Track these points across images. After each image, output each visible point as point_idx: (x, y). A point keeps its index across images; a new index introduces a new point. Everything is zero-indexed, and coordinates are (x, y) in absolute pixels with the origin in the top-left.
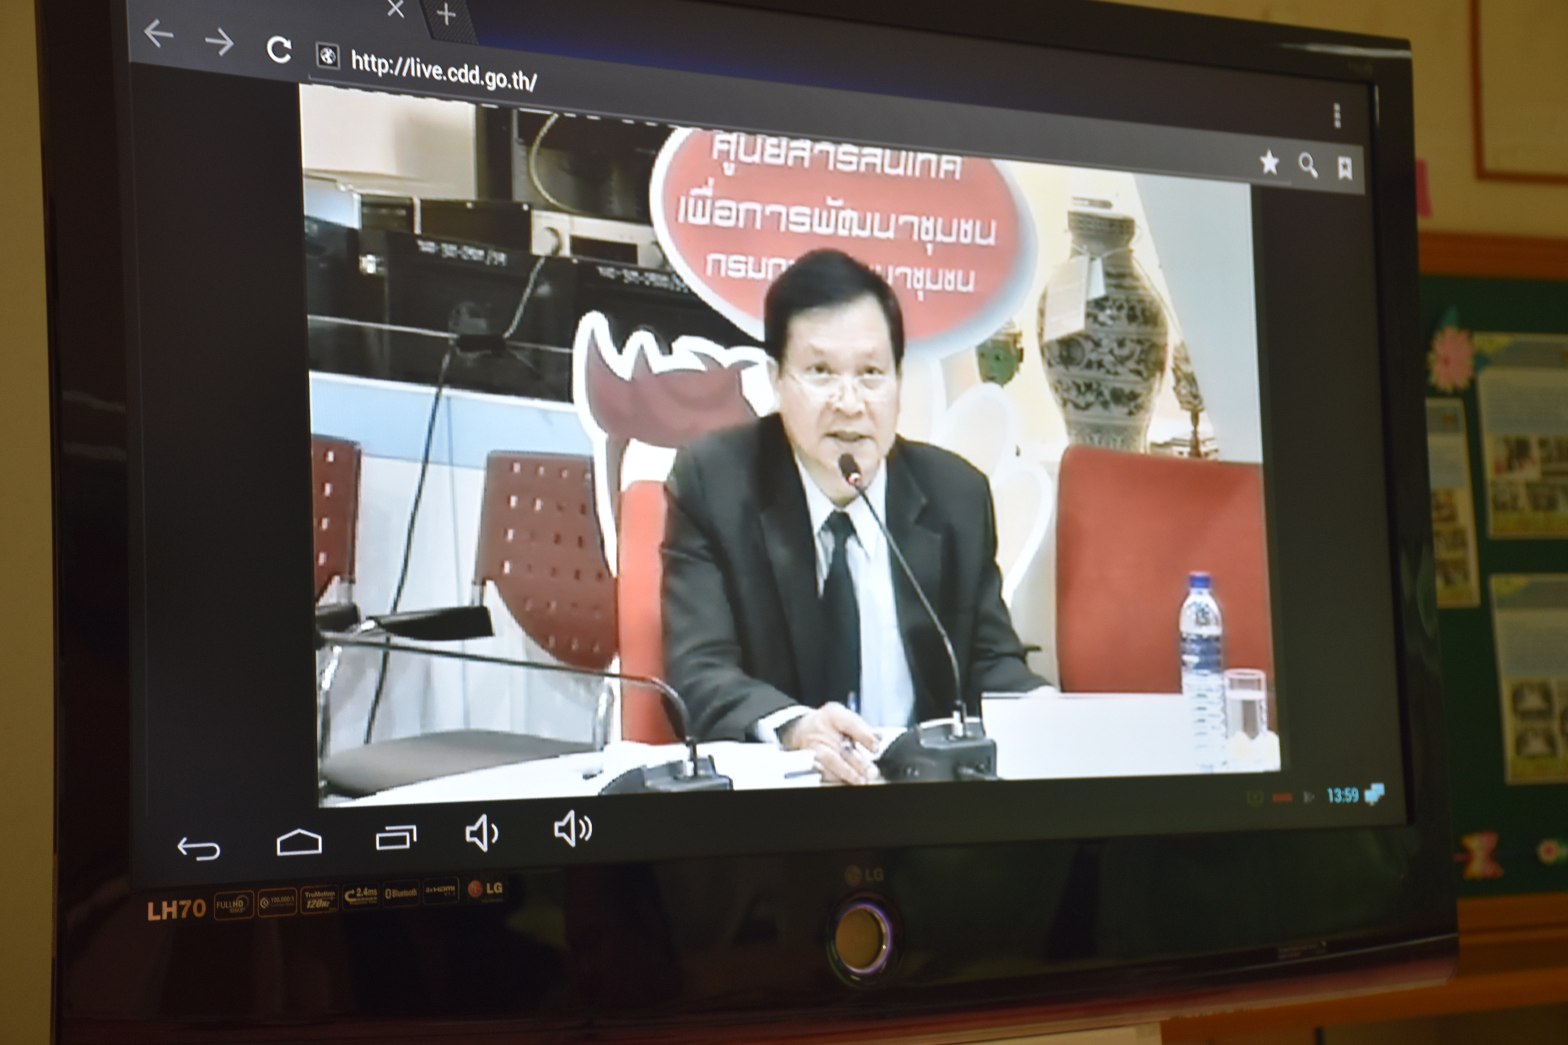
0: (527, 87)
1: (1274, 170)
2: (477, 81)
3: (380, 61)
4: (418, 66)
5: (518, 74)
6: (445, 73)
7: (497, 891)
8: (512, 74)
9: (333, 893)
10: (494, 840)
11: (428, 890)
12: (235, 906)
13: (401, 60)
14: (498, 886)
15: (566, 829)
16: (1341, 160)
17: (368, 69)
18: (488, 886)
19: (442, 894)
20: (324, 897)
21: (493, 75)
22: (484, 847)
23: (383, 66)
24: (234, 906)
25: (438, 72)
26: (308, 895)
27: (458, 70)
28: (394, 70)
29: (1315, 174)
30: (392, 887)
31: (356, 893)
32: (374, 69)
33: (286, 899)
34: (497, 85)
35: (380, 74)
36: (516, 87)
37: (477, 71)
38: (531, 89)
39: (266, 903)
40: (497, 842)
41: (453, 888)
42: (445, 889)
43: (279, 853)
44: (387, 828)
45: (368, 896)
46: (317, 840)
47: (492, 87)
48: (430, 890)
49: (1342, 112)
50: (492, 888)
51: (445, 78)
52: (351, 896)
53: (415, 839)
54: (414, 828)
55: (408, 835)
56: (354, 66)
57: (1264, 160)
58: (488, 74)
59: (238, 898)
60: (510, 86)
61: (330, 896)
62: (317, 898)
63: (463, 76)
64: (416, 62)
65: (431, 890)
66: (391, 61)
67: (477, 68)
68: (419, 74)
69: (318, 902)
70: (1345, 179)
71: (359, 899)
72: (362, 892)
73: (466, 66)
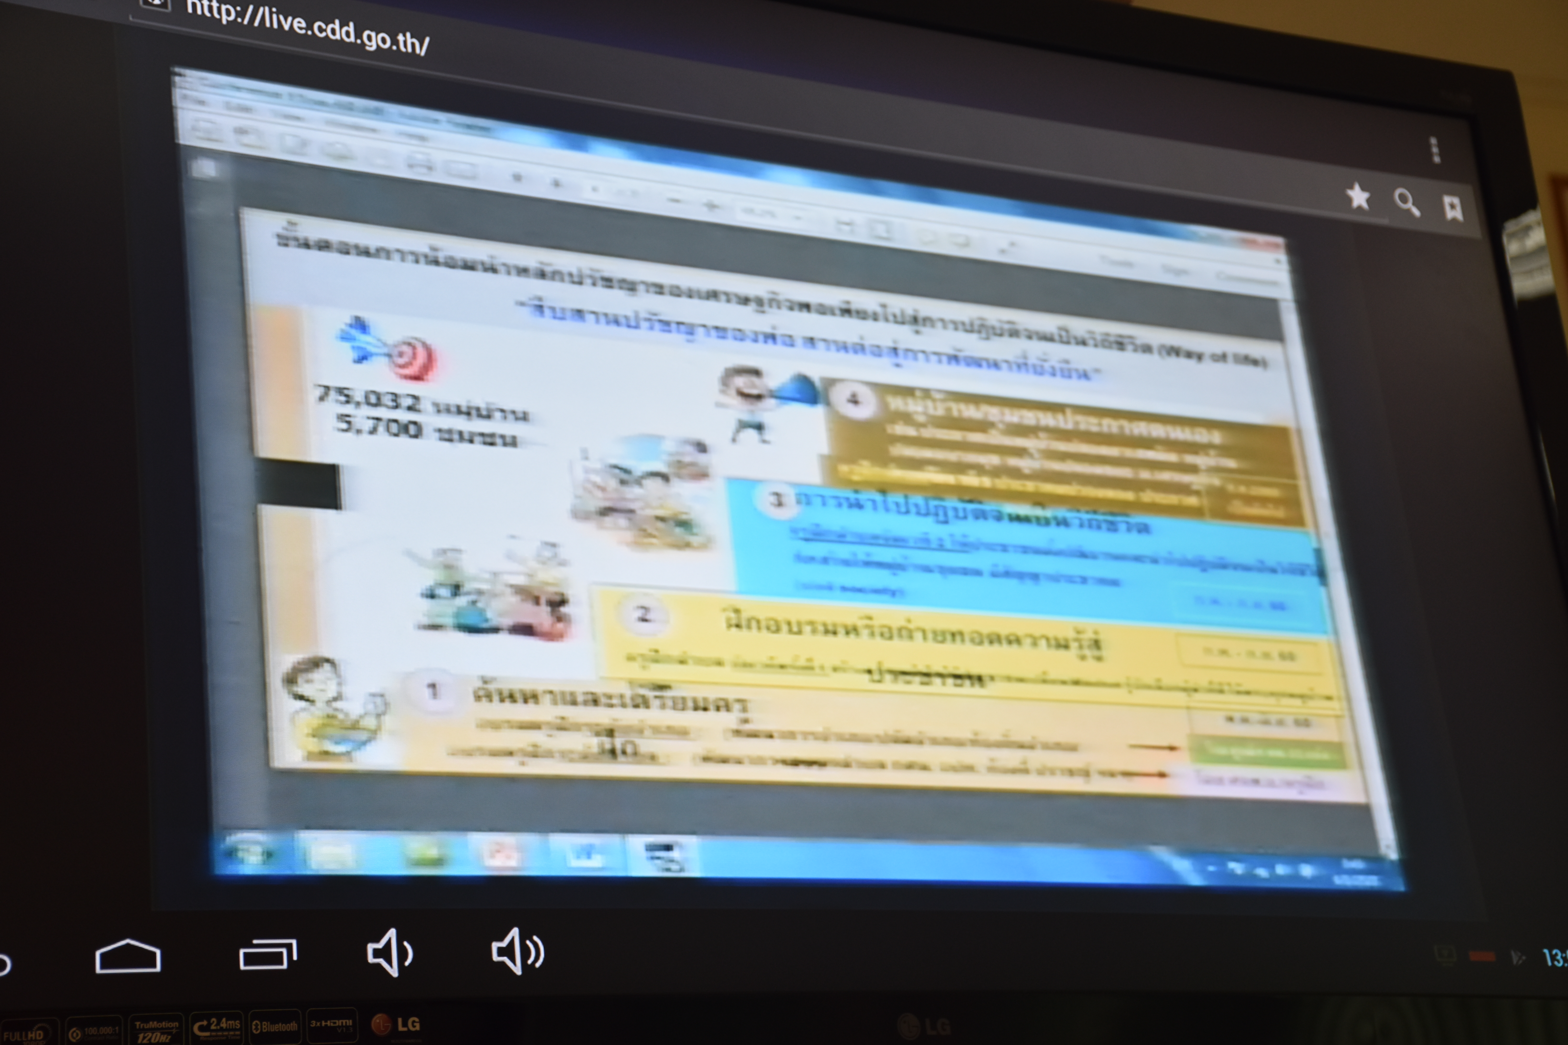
0: (418, 51)
1: (1365, 205)
2: (352, 39)
3: (224, 7)
4: (275, 16)
5: (405, 36)
6: (310, 27)
7: (412, 1029)
8: (397, 35)
9: (177, 1024)
10: (407, 963)
11: (314, 1024)
12: (32, 1038)
13: (251, 8)
14: (414, 1022)
15: (508, 951)
16: (1447, 200)
17: (208, 14)
18: (400, 1020)
19: (333, 1029)
20: (162, 1028)
21: (373, 34)
22: (394, 972)
23: (228, 13)
24: (29, 1038)
25: (300, 25)
26: (140, 1025)
27: (327, 25)
28: (243, 19)
29: (1416, 212)
30: (262, 1018)
31: (209, 1024)
32: (217, 16)
33: (107, 1030)
34: (378, 46)
35: (224, 22)
36: (403, 49)
37: (351, 28)
38: (423, 54)
39: (77, 1035)
40: (410, 964)
41: (350, 1022)
42: (339, 1023)
43: (98, 970)
44: (255, 942)
45: (227, 1030)
46: (154, 954)
47: (372, 47)
48: (316, 1024)
49: (1440, 146)
50: (405, 1024)
51: (310, 33)
52: (201, 1029)
53: (295, 958)
54: (294, 942)
55: (284, 951)
56: (190, 10)
57: (1350, 193)
58: (366, 34)
59: (36, 1028)
60: (394, 48)
61: (173, 1028)
62: (153, 1030)
63: (333, 31)
64: (271, 13)
65: (318, 1024)
66: (238, 8)
67: (351, 24)
68: (275, 26)
69: (155, 1035)
70: (1454, 220)
71: (214, 1034)
72: (218, 1024)
73: (337, 22)
